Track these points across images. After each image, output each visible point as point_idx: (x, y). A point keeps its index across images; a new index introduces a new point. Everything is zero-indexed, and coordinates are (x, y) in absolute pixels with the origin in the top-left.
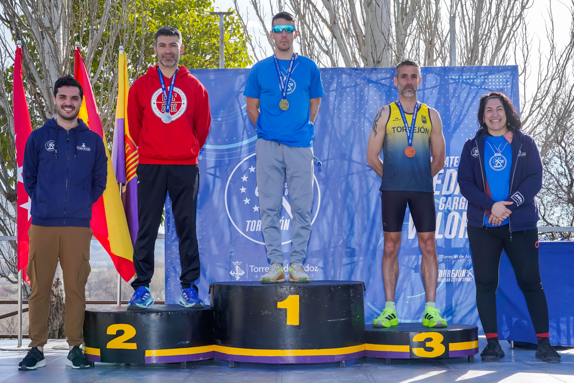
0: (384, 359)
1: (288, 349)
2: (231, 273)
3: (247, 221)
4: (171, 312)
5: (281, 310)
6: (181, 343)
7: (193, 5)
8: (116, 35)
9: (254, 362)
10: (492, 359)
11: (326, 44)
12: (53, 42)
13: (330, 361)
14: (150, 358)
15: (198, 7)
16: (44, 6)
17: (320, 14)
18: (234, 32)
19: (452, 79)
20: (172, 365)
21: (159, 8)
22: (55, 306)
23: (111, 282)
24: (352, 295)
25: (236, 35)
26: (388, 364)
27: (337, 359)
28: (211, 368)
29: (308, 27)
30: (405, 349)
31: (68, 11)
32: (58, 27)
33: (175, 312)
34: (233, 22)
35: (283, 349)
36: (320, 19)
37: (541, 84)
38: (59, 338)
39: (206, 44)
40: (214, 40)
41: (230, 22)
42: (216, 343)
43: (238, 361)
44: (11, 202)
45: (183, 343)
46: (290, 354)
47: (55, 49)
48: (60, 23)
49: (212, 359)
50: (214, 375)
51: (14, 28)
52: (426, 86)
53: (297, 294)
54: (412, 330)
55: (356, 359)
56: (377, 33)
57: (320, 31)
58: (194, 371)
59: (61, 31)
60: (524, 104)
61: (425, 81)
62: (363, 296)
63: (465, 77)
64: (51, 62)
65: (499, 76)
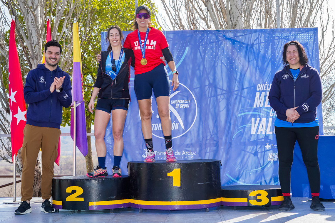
0: (233, 207)
1: (174, 201)
2: (143, 156)
3: (153, 124)
4: (104, 179)
5: (170, 177)
6: (110, 197)
9: (154, 209)
11: (203, 14)
13: (199, 208)
14: (92, 206)
19: (277, 36)
20: (107, 211)
22: (36, 177)
24: (212, 168)
26: (235, 210)
27: (204, 207)
28: (129, 213)
29: (192, 3)
30: (245, 200)
33: (106, 179)
35: (171, 201)
37: (334, 39)
38: (39, 196)
39: (129, 15)
42: (131, 198)
43: (144, 208)
45: (112, 197)
46: (176, 204)
47: (35, 20)
48: (38, 4)
49: (130, 207)
50: (129, 216)
51: (10, 7)
52: (261, 40)
53: (179, 168)
54: (249, 189)
55: (216, 206)
56: (234, 7)
57: (200, 6)
58: (118, 214)
59: (39, 9)
60: (323, 51)
61: (261, 38)
62: (219, 168)
63: (285, 35)
64: (33, 28)
65: (306, 34)
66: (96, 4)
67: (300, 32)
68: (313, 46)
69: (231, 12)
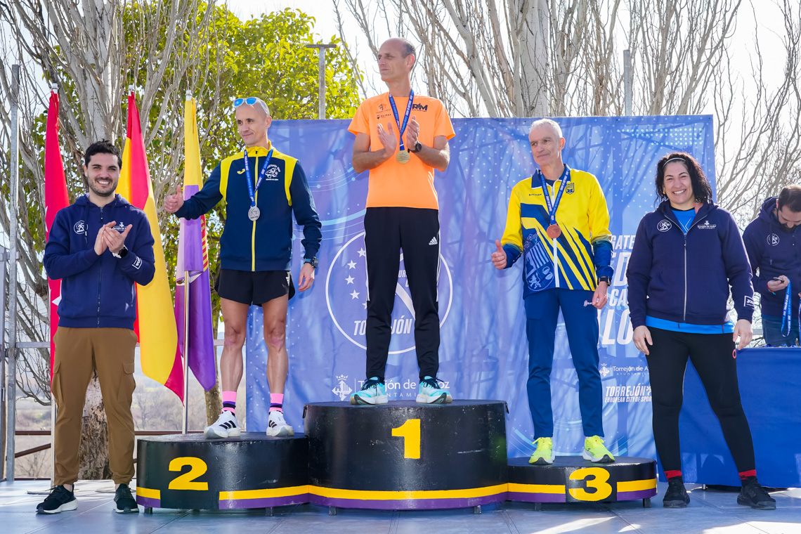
0: (533, 503)
1: (406, 490)
2: (334, 391)
3: (355, 322)
4: (253, 441)
5: (396, 438)
6: (266, 482)
7: (284, 31)
8: (182, 74)
9: (361, 507)
10: (679, 505)
11: (462, 84)
12: (99, 83)
13: (461, 506)
14: (225, 502)
15: (291, 34)
16: (87, 37)
17: (454, 45)
18: (340, 67)
19: (626, 133)
20: (255, 511)
21: (239, 35)
22: (99, 436)
23: (173, 405)
24: (490, 419)
25: (342, 71)
26: (538, 510)
27: (470, 503)
28: (306, 515)
29: (439, 60)
30: (559, 489)
31: (119, 45)
32: (106, 65)
33: (258, 441)
34: (339, 53)
35: (399, 489)
36: (455, 51)
37: (746, 139)
38: (104, 478)
39: (302, 84)
40: (312, 79)
41: (334, 53)
42: (312, 483)
43: (340, 506)
44: (41, 296)
45: (269, 482)
46: (409, 496)
47: (102, 94)
48: (108, 59)
49: (308, 503)
50: (309, 523)
51: (47, 65)
52: (590, 140)
53: (417, 418)
54: (569, 465)
55: (495, 503)
56: (530, 69)
57: (455, 66)
58: (283, 519)
59: (109, 69)
60: (723, 164)
61: (591, 136)
62: (504, 419)
63: (642, 130)
64: (96, 110)
65: (688, 129)
66: (232, 61)
67: (676, 125)
68: (704, 155)
69: (523, 81)
